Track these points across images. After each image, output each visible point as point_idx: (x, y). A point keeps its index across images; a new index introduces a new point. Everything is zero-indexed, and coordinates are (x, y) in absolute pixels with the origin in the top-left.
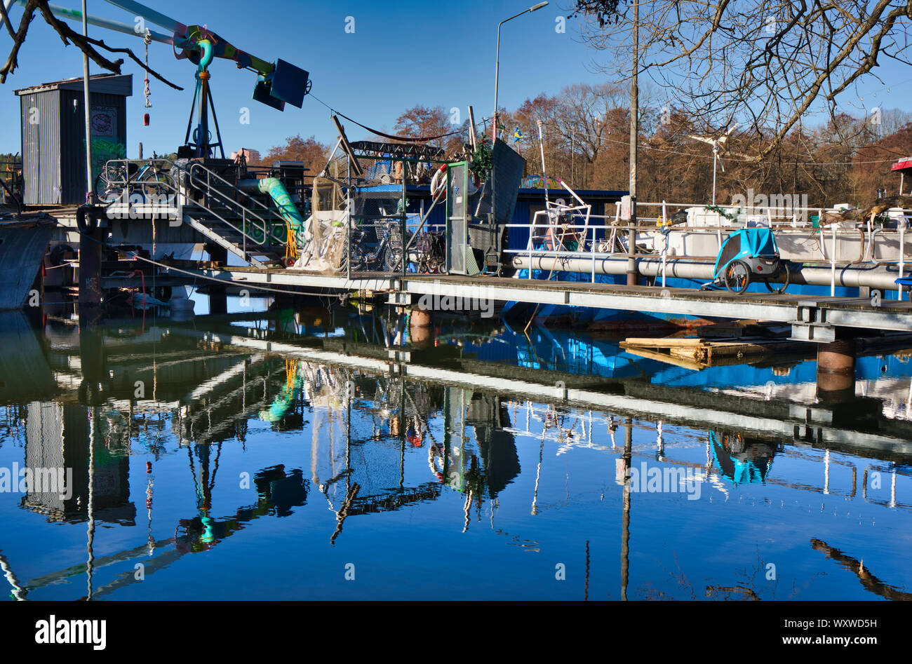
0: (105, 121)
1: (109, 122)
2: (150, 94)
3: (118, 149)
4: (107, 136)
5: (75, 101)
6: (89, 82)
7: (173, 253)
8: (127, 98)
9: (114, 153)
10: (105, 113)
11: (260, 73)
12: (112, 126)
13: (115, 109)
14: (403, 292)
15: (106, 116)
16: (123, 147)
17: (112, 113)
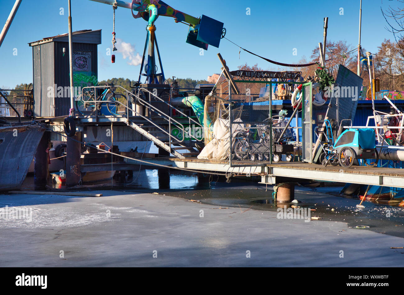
0: (84, 61)
1: (86, 62)
2: (116, 42)
3: (92, 79)
4: (85, 71)
5: (64, 49)
6: (72, 36)
7: (137, 148)
8: (98, 45)
9: (89, 82)
10: (83, 56)
11: (191, 25)
12: (88, 64)
13: (90, 53)
14: (269, 175)
15: (84, 58)
16: (95, 78)
17: (88, 55)
